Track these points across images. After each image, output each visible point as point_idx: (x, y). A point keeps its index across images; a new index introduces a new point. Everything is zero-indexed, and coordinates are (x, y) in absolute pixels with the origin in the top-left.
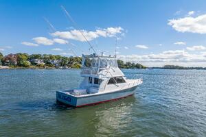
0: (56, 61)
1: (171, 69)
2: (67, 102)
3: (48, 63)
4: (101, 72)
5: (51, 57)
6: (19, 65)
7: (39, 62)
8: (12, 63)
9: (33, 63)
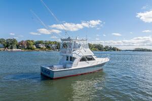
0: (53, 46)
1: (140, 51)
2: (47, 75)
3: (48, 47)
4: (74, 52)
5: (50, 43)
6: (28, 48)
7: (42, 46)
8: (23, 47)
9: (38, 47)
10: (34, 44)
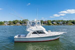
5: (59, 21)
6: (48, 24)
7: (55, 23)
8: (46, 24)
10: (51, 22)
